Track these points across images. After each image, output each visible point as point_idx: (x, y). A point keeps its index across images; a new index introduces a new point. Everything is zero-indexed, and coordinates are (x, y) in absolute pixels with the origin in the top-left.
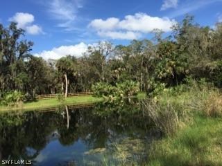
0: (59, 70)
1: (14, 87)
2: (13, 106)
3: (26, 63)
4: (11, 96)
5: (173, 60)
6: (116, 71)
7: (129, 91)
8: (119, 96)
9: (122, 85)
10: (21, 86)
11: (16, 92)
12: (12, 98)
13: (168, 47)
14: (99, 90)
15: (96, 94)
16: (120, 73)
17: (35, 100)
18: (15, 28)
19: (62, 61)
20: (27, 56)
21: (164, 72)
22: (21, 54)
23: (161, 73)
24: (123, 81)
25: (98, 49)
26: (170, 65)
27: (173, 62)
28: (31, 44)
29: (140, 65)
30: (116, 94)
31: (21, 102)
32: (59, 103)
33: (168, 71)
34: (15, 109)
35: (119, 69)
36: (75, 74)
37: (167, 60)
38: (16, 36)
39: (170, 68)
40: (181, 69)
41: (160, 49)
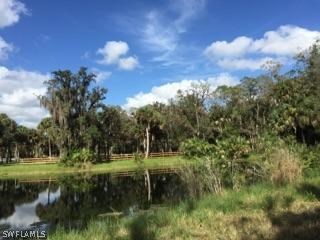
0: (138, 122)
1: (82, 145)
2: (80, 167)
3: (100, 114)
4: (78, 154)
5: (294, 107)
6: (217, 122)
7: (234, 151)
8: (220, 158)
9: (224, 143)
10: (89, 143)
11: (84, 150)
12: (79, 158)
13: (287, 88)
14: (190, 149)
15: (186, 155)
16: (223, 125)
17: (108, 160)
18: (85, 74)
19: (142, 111)
20: (100, 106)
21: (281, 124)
22: (93, 103)
23: (276, 125)
24: (227, 137)
25: (191, 93)
26: (290, 114)
27: (294, 110)
28: (104, 91)
29: (255, 113)
30: (216, 156)
31: (89, 163)
32: (135, 166)
33: (287, 122)
34: (81, 171)
35: (222, 119)
36: (161, 127)
37: (285, 105)
38: (86, 84)
39: (290, 118)
40: (306, 120)
41: (275, 90)
